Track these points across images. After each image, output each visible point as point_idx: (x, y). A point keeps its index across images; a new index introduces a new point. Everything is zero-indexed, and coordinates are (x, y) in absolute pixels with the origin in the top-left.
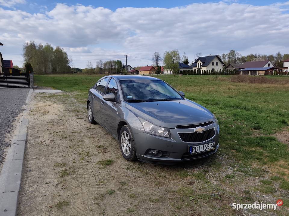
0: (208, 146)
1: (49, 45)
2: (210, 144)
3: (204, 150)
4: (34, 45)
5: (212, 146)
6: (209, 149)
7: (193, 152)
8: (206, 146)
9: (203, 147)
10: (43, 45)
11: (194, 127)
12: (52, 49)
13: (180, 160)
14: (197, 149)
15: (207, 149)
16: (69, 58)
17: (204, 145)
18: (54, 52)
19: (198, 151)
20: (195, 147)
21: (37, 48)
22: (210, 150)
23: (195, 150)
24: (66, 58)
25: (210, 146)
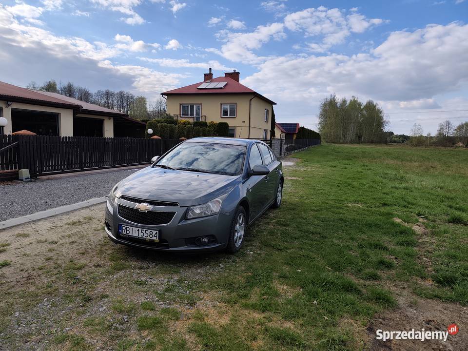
0: (146, 233)
2: (149, 231)
3: (140, 236)
5: (153, 235)
6: (149, 238)
7: (124, 233)
9: (138, 230)
12: (360, 104)
14: (129, 230)
15: (144, 237)
16: (385, 119)
17: (140, 229)
18: (362, 110)
19: (130, 234)
20: (126, 226)
21: (338, 105)
22: (150, 240)
23: (125, 231)
24: (381, 118)
25: (149, 234)
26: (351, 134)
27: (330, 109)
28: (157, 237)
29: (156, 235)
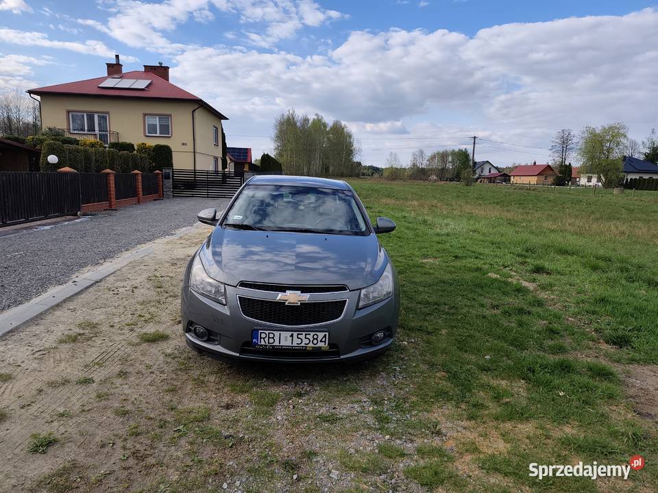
0: (306, 338)
1: (320, 118)
2: (312, 334)
3: (295, 344)
4: (293, 119)
5: (319, 339)
6: (311, 345)
7: (263, 343)
8: (302, 337)
9: (292, 336)
10: (309, 117)
11: (282, 288)
12: (325, 125)
13: (238, 355)
14: (273, 338)
15: (303, 345)
16: (356, 145)
17: (295, 334)
18: (328, 133)
19: (276, 343)
20: (267, 332)
21: (298, 124)
22: (313, 347)
23: (266, 339)
24: (351, 144)
25: (311, 339)
26: (317, 164)
27: (289, 129)
28: (325, 342)
29: (323, 340)
